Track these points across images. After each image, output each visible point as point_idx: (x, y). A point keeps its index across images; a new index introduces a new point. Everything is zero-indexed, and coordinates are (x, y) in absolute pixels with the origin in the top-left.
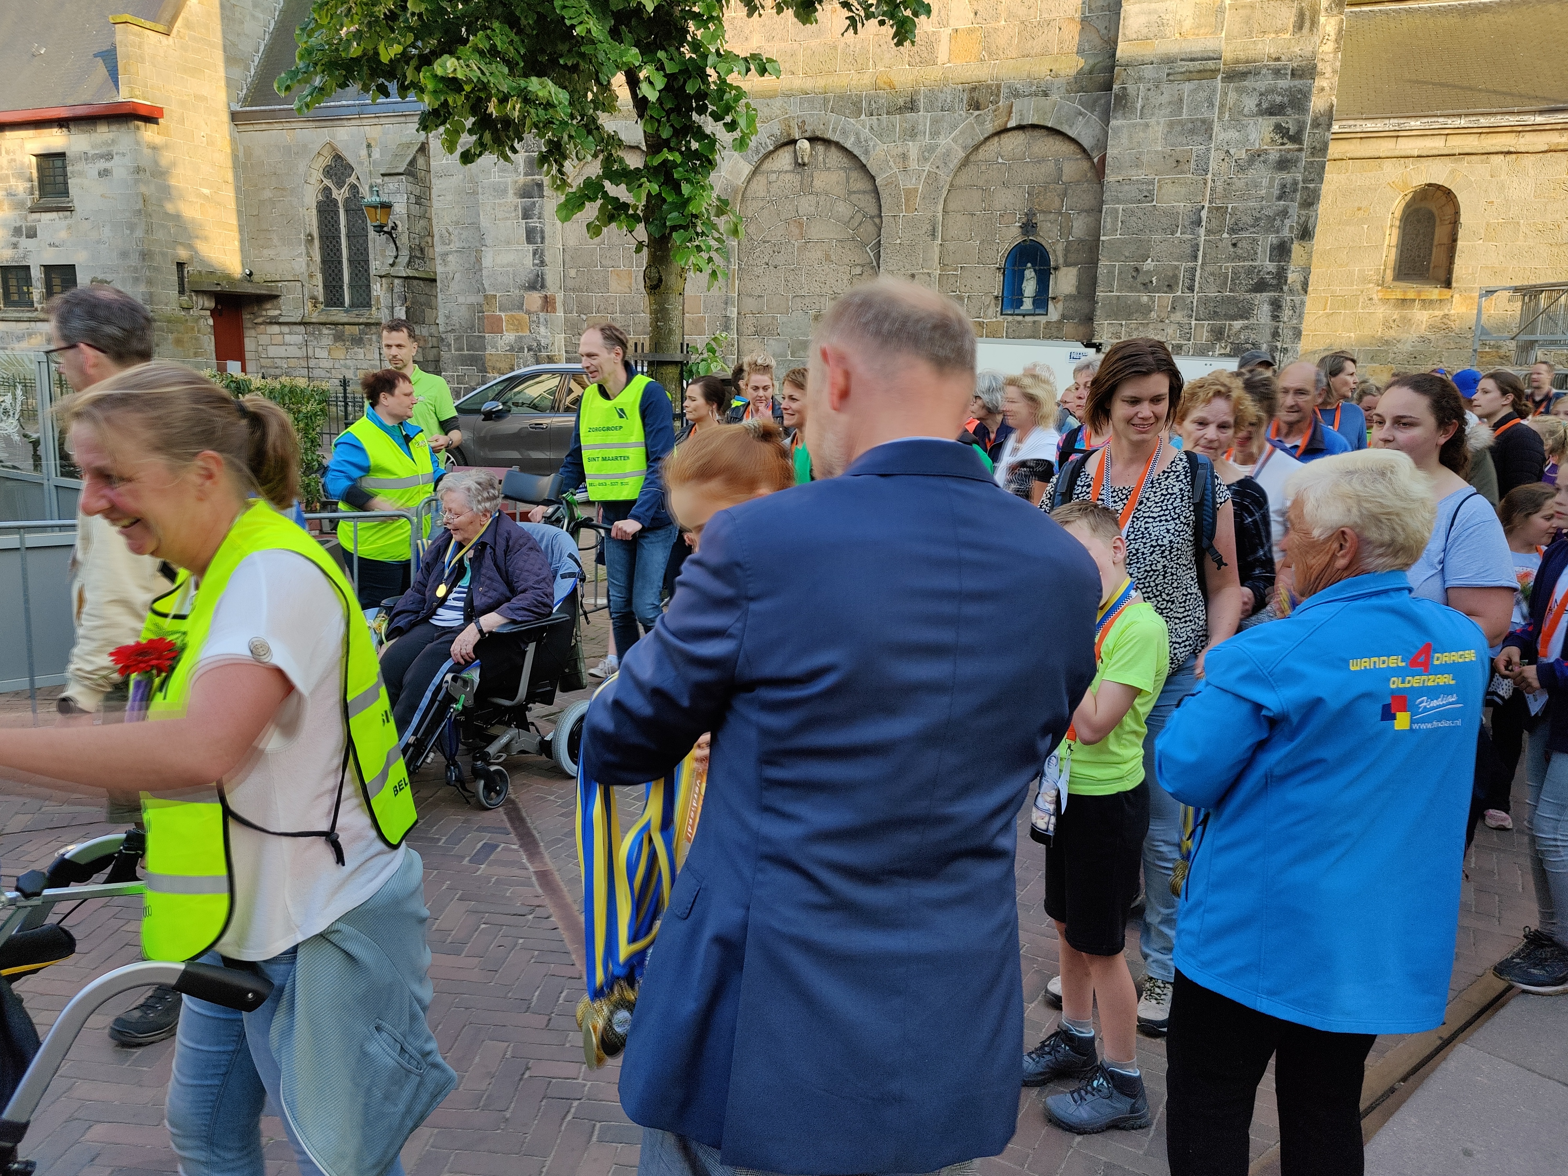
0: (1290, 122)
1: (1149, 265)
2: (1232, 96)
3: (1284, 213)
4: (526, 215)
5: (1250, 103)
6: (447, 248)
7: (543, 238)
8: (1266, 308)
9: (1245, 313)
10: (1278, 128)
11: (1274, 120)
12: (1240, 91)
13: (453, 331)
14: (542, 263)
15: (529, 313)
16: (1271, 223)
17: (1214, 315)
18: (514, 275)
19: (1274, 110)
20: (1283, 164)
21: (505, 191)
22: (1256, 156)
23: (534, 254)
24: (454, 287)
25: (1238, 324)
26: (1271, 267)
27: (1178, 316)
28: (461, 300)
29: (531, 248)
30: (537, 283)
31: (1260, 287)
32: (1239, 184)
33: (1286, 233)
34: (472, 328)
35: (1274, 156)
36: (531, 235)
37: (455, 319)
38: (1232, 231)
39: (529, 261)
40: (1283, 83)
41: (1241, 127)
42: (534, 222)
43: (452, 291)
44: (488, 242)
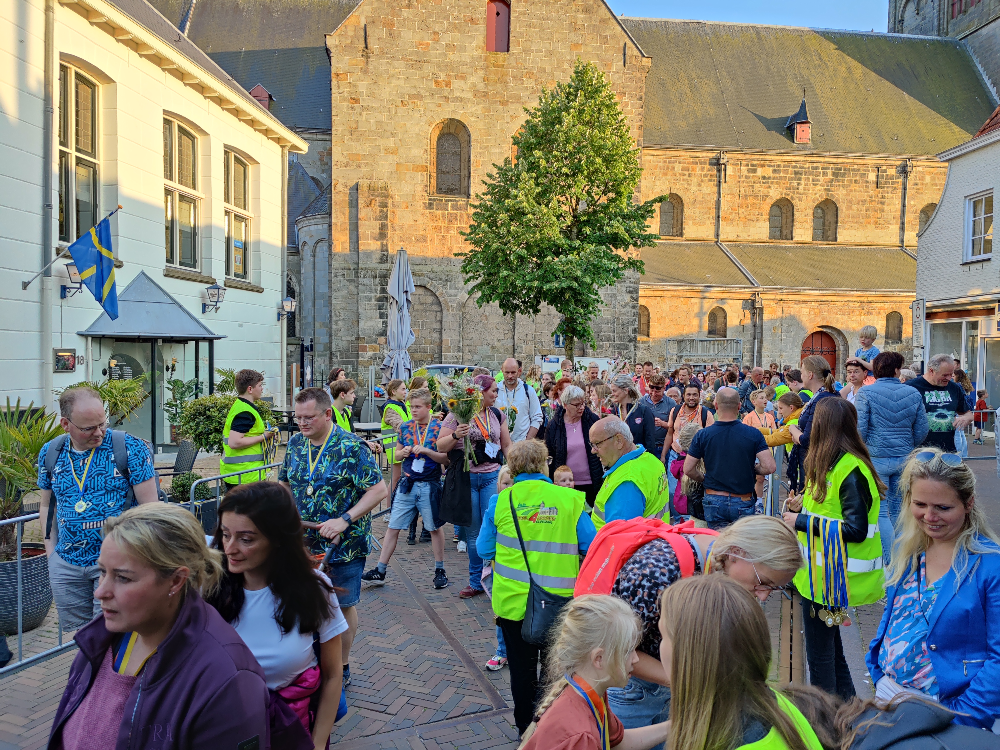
0: (634, 295)
1: (602, 334)
2: (619, 287)
3: (635, 320)
4: (380, 308)
5: (624, 290)
6: (338, 319)
7: (387, 317)
8: (632, 347)
9: (627, 348)
10: (632, 297)
11: (631, 295)
12: (621, 286)
13: (339, 351)
14: (386, 326)
15: (379, 344)
16: (632, 323)
17: (619, 349)
18: (374, 330)
19: (630, 292)
20: (634, 307)
21: (371, 299)
22: (626, 304)
23: (383, 322)
24: (340, 334)
25: (625, 351)
26: (633, 335)
27: (611, 349)
28: (344, 338)
29: (382, 320)
30: (383, 333)
31: (630, 341)
32: (623, 312)
33: (636, 326)
34: (349, 349)
35: (631, 305)
36: (382, 316)
37: (340, 346)
38: (622, 325)
39: (380, 325)
40: (632, 285)
41: (622, 296)
42: (383, 311)
43: (339, 335)
44: (362, 317)
